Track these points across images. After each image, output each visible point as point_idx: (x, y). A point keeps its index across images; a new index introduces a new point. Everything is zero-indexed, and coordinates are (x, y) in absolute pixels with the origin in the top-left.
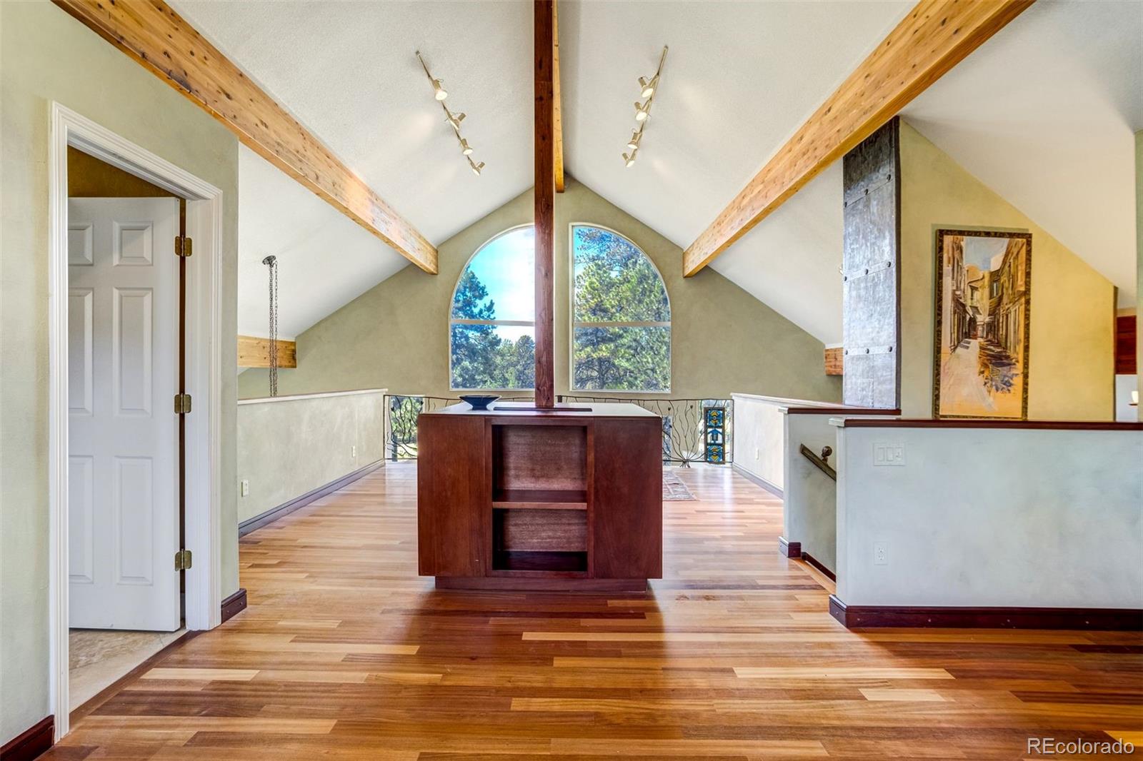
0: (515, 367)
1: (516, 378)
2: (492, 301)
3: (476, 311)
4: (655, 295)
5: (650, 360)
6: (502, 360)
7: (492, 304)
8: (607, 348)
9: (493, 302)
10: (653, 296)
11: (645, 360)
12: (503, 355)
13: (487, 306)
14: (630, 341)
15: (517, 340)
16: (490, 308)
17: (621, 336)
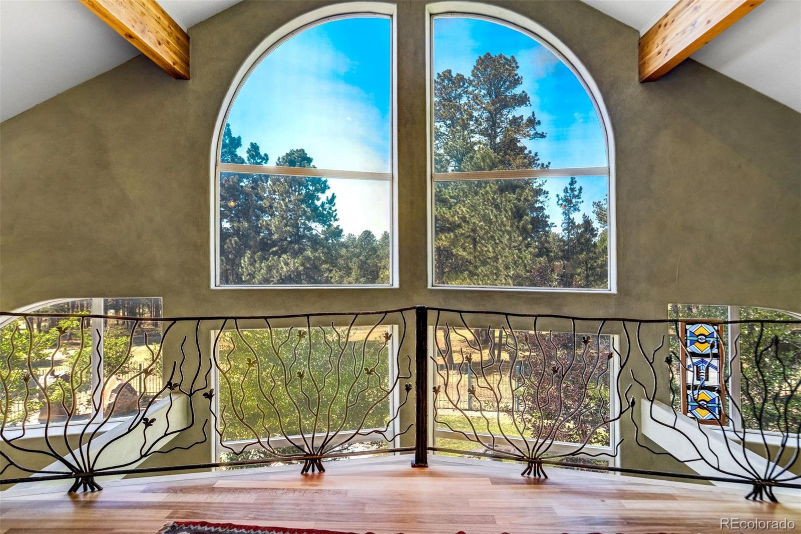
0: (358, 257)
1: (359, 267)
2: (333, 194)
3: (318, 203)
4: (491, 187)
5: (491, 249)
6: (347, 251)
7: (334, 197)
8: (446, 237)
9: (335, 195)
10: (488, 187)
11: (486, 249)
12: (347, 247)
13: (329, 199)
14: (468, 232)
15: (360, 235)
16: (331, 201)
17: (459, 226)
